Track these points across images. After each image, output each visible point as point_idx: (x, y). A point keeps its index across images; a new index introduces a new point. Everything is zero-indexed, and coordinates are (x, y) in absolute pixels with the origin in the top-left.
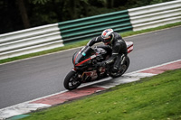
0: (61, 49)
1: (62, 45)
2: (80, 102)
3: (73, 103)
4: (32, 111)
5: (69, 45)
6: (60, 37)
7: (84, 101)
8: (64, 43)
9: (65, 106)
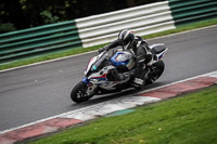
0: (172, 32)
1: (174, 27)
2: (195, 95)
3: (187, 97)
4: (139, 106)
5: (182, 27)
6: (171, 17)
7: (201, 93)
8: (176, 24)
9: (177, 100)
